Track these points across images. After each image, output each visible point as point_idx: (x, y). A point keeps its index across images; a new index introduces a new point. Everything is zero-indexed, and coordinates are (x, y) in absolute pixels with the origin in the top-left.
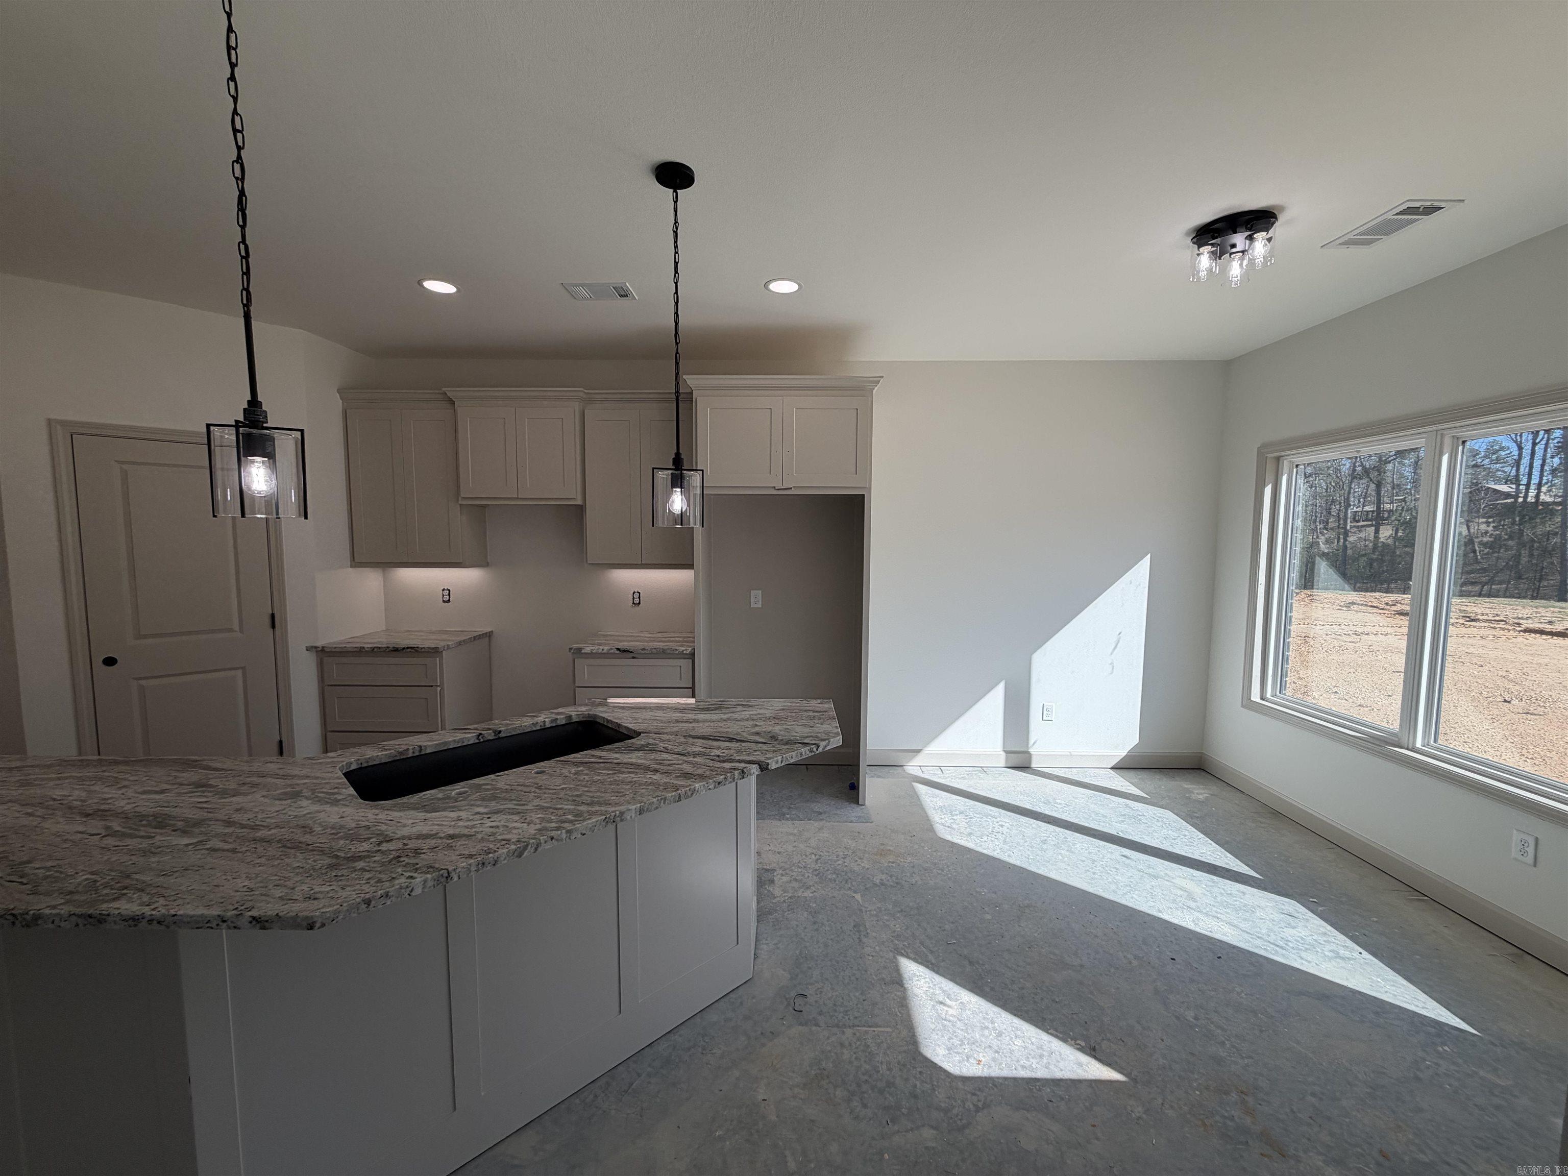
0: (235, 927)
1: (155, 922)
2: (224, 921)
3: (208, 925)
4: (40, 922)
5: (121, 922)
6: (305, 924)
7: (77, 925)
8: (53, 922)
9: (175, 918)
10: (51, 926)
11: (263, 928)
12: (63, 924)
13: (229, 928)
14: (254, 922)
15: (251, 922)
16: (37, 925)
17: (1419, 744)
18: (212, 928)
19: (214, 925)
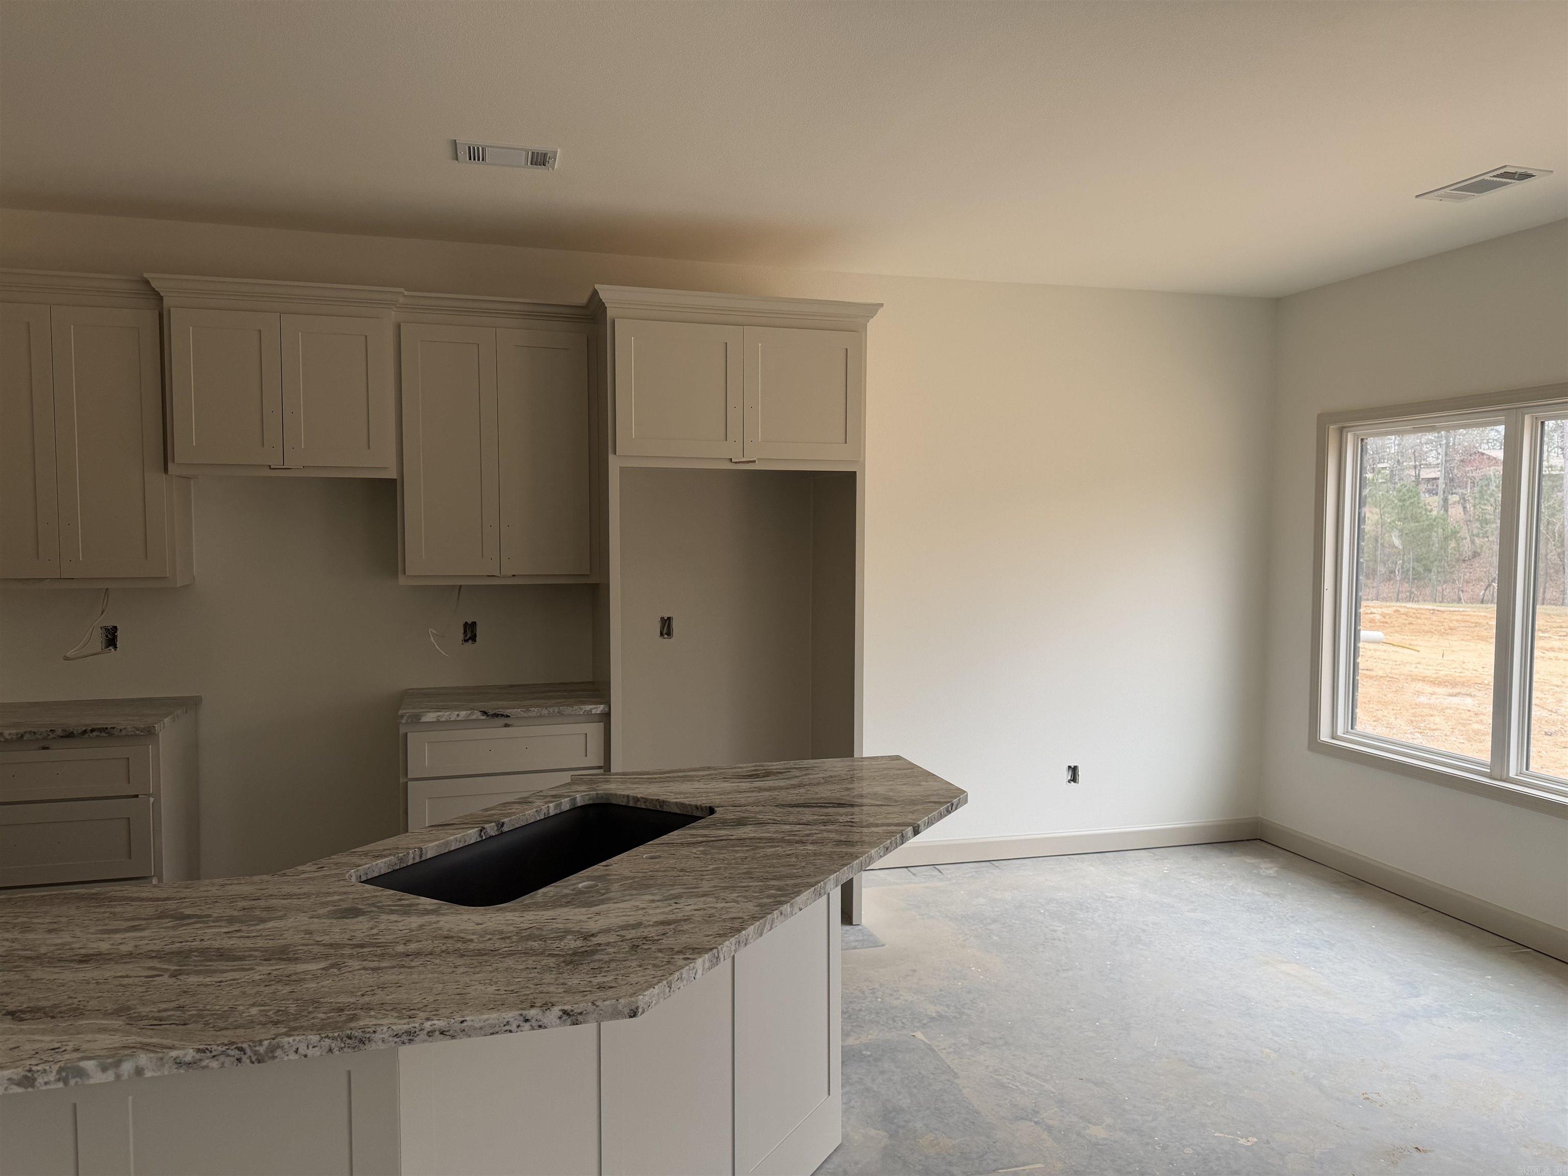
0: (540, 1026)
1: (437, 1033)
2: (527, 1021)
3: (507, 1028)
4: (278, 1053)
5: (391, 1039)
6: (626, 1011)
7: (330, 1050)
8: (296, 1052)
9: (465, 1024)
10: (293, 1056)
11: (575, 1023)
12: (310, 1052)
13: (533, 1028)
14: (565, 1017)
15: (560, 1018)
16: (274, 1058)
17: (1512, 774)
18: (510, 1031)
19: (514, 1028)
